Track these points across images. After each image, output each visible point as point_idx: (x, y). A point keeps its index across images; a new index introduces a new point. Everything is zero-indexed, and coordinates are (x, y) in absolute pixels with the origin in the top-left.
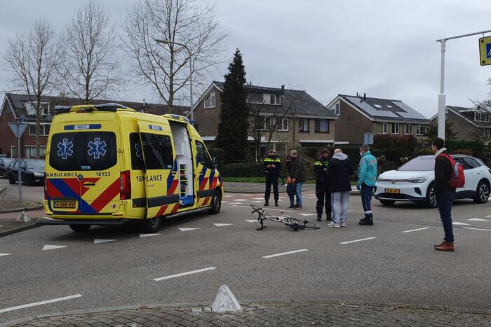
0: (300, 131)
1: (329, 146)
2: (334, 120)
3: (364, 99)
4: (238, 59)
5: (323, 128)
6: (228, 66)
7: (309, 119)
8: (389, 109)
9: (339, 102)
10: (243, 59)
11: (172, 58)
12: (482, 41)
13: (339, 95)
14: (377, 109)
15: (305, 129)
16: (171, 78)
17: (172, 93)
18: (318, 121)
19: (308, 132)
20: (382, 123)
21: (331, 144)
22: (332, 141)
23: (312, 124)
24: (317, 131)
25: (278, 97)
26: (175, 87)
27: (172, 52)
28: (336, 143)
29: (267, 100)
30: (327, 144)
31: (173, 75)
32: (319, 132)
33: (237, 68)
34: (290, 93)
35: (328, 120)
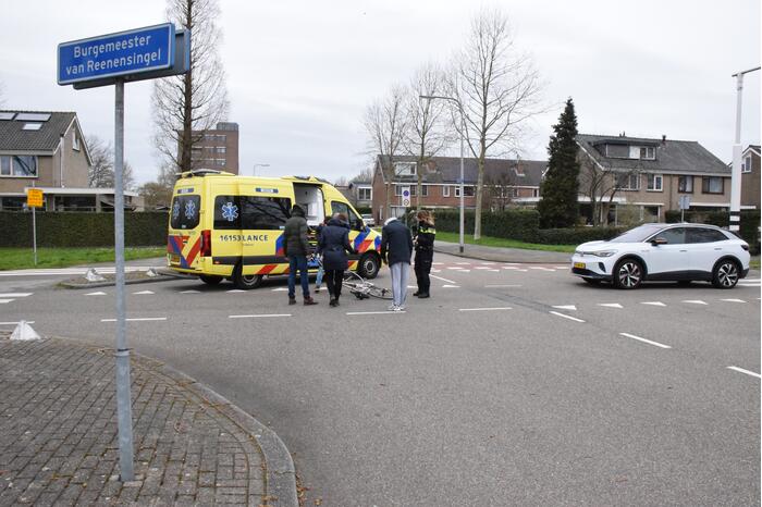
0: (679, 192)
1: (723, 210)
5: (715, 187)
6: (559, 116)
7: (693, 177)
9: (750, 156)
11: (485, 111)
13: (750, 146)
15: (688, 189)
16: (484, 133)
17: (484, 149)
18: (707, 180)
19: (692, 192)
22: (727, 204)
23: (698, 183)
24: (705, 192)
25: (651, 149)
27: (485, 105)
29: (635, 153)
30: (720, 208)
31: (485, 130)
32: (708, 193)
33: (569, 117)
34: (675, 145)
35: (723, 178)
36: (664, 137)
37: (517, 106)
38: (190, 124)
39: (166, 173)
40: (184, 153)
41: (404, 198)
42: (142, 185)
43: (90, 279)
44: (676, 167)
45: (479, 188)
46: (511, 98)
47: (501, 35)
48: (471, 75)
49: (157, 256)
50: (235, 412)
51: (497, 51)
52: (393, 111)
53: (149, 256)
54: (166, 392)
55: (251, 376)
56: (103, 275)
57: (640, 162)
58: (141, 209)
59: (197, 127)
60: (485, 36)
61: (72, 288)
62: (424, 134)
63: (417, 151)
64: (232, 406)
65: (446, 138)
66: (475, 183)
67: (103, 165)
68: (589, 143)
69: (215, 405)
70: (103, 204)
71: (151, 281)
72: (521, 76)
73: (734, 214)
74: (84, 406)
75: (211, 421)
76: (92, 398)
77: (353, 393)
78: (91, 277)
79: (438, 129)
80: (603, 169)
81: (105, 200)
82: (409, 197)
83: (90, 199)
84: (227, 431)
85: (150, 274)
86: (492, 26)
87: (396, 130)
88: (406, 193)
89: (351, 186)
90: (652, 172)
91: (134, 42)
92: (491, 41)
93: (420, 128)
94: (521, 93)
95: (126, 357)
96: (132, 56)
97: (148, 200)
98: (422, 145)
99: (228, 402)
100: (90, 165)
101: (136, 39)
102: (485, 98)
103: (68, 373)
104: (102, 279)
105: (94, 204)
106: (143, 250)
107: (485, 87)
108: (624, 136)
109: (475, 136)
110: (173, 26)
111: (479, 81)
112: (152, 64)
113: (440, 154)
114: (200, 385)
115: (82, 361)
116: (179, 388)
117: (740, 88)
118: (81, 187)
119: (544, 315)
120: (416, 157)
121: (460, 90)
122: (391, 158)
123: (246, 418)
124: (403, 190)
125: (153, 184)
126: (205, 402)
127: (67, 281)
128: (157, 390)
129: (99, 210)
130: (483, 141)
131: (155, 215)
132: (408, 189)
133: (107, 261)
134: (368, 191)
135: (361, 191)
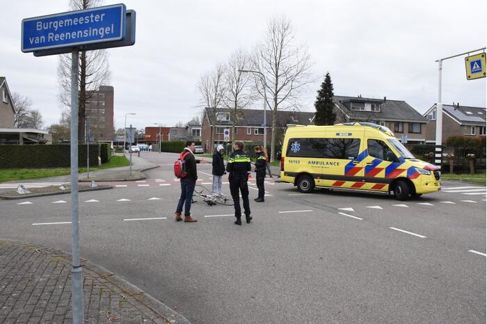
0: (395, 132)
1: (421, 143)
2: (425, 123)
3: (457, 107)
4: (328, 79)
5: (416, 129)
6: (321, 84)
7: (403, 122)
8: (480, 115)
10: (331, 79)
11: (277, 81)
12: (467, 59)
13: (436, 104)
14: (468, 115)
15: (400, 130)
16: (276, 95)
17: (276, 104)
18: (411, 124)
19: (402, 132)
20: (470, 126)
21: (423, 142)
22: (424, 140)
23: (406, 126)
24: (410, 132)
25: (377, 105)
26: (279, 101)
27: (277, 76)
28: (427, 141)
29: (368, 108)
30: (419, 142)
31: (277, 92)
32: (412, 132)
33: (327, 85)
34: (392, 103)
35: (421, 123)
36: (385, 98)
37: (297, 77)
38: (85, 86)
39: (65, 118)
40: (80, 106)
41: (225, 135)
42: (50, 126)
43: (20, 193)
44: (393, 117)
45: (273, 130)
46: (293, 72)
47: (287, 32)
48: (268, 57)
49: (63, 175)
50: (149, 300)
51: (284, 43)
52: (217, 80)
53: (57, 175)
54: (93, 285)
55: (151, 268)
56: (29, 189)
57: (372, 113)
58: (50, 143)
59: (89, 88)
60: (276, 33)
61: (7, 199)
62: (237, 95)
63: (232, 106)
64: (145, 294)
65: (251, 97)
66: (271, 126)
67: (23, 112)
68: (340, 101)
69: (132, 294)
70: (24, 139)
71: (63, 193)
72: (300, 59)
73: (438, 147)
74: (32, 300)
75: (133, 309)
76: (37, 292)
77: (229, 279)
78: (20, 191)
79: (246, 91)
80: (349, 117)
81: (26, 137)
82: (228, 135)
83: (16, 135)
84: (148, 318)
85: (62, 188)
86: (281, 26)
87: (218, 92)
88: (227, 133)
89: (187, 128)
90: (378, 119)
91: (90, 19)
92: (280, 35)
93: (234, 91)
94: (299, 69)
95: (80, 272)
96: (88, 30)
97: (54, 136)
98: (236, 101)
99: (141, 291)
100: (15, 113)
101: (92, 16)
102: (277, 72)
103: (15, 270)
104: (29, 192)
105: (18, 139)
106: (53, 171)
107: (277, 65)
108: (361, 97)
109: (270, 96)
110: (125, 7)
111: (273, 61)
112: (106, 36)
113: (247, 107)
114: (117, 277)
115: (24, 259)
116: (102, 280)
117: (441, 69)
118: (9, 128)
119: (335, 215)
120: (232, 110)
121: (261, 67)
122: (215, 110)
123: (158, 306)
124: (225, 130)
125: (57, 125)
126: (124, 292)
127: (3, 194)
128: (86, 283)
129: (21, 144)
130: (276, 99)
131: (61, 147)
132: (228, 130)
133: (29, 178)
134: (198, 131)
135: (194, 131)
